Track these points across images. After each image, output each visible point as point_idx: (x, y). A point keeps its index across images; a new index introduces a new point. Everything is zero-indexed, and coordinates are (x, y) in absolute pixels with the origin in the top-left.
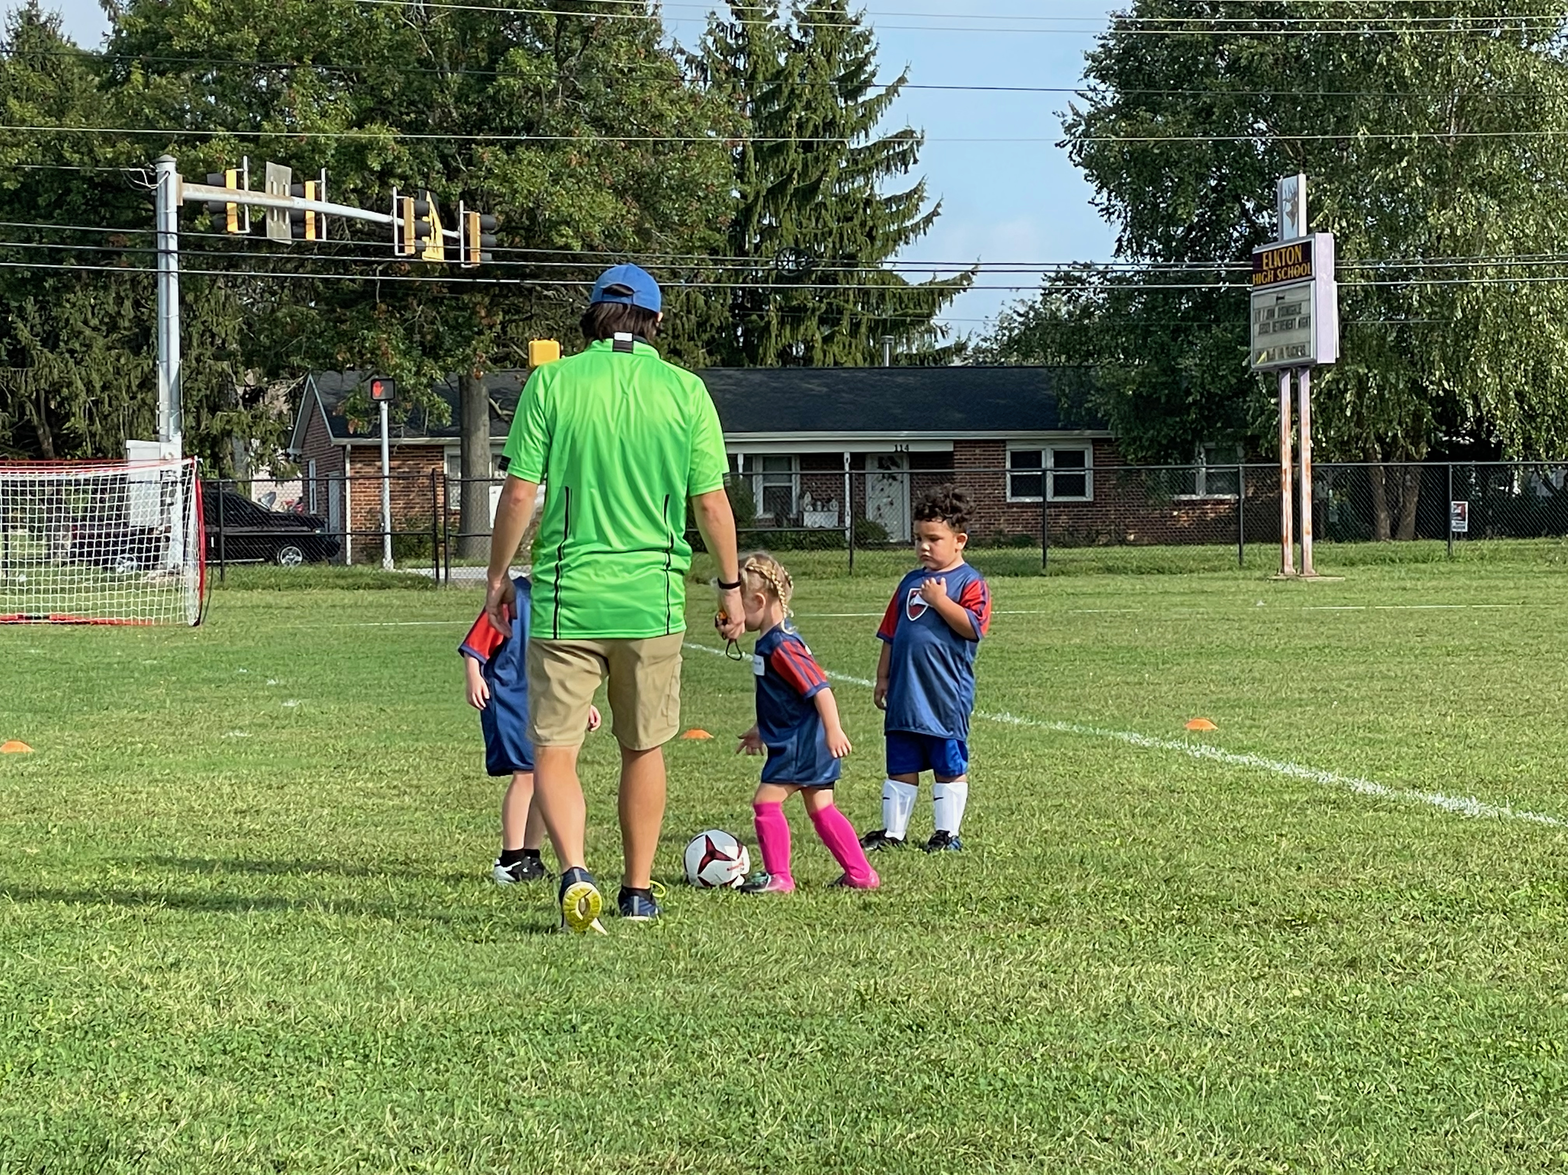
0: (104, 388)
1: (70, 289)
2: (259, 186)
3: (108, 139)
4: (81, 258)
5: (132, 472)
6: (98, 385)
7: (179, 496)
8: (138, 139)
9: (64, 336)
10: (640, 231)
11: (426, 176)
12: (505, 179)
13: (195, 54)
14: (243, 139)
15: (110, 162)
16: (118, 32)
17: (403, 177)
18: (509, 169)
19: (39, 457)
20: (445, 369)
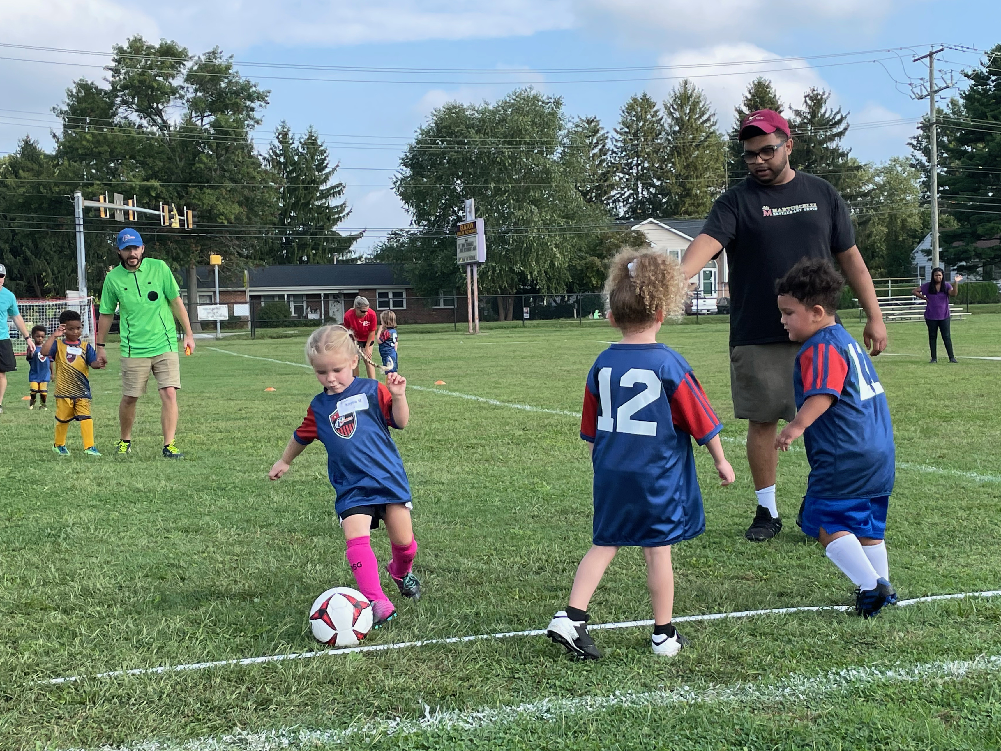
0: (59, 272)
1: (45, 238)
2: (112, 201)
3: (56, 184)
4: (48, 227)
5: (69, 302)
6: (56, 272)
7: (87, 310)
8: (67, 184)
9: (43, 254)
10: (248, 217)
11: (172, 198)
12: (200, 199)
13: (86, 155)
14: (105, 184)
15: (57, 193)
16: (59, 147)
17: (164, 198)
18: (201, 196)
19: (35, 297)
20: (180, 265)
